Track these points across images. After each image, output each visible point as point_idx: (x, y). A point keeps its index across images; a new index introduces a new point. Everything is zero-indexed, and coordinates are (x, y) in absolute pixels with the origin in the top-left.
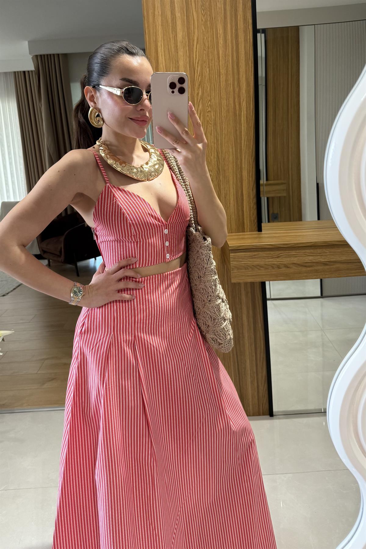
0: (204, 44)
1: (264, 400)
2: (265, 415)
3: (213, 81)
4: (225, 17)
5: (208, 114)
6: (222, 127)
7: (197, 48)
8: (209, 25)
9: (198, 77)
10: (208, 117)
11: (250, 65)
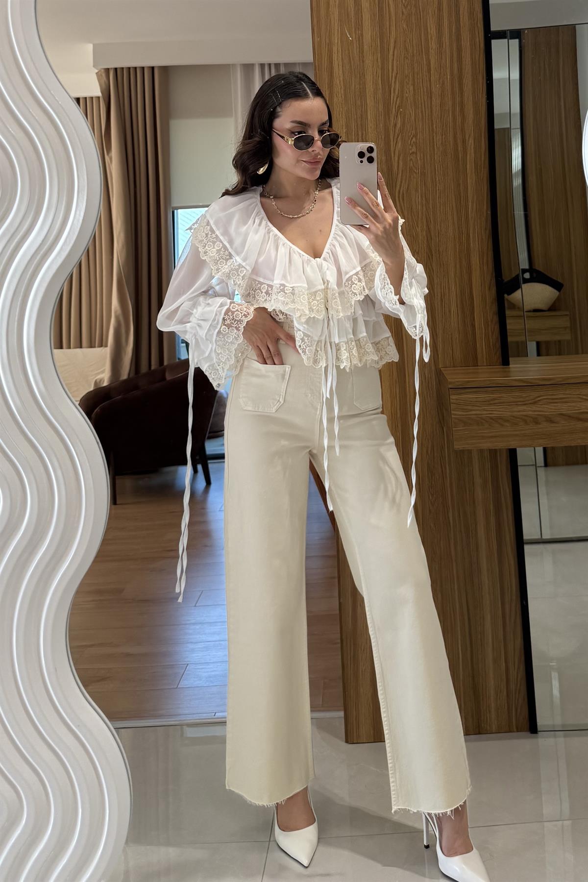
0: (406, 49)
1: (518, 700)
2: (521, 732)
3: (420, 106)
4: (440, 9)
5: (412, 157)
6: (436, 179)
7: (394, 55)
8: (414, 21)
9: (395, 99)
10: (411, 162)
11: (481, 82)
